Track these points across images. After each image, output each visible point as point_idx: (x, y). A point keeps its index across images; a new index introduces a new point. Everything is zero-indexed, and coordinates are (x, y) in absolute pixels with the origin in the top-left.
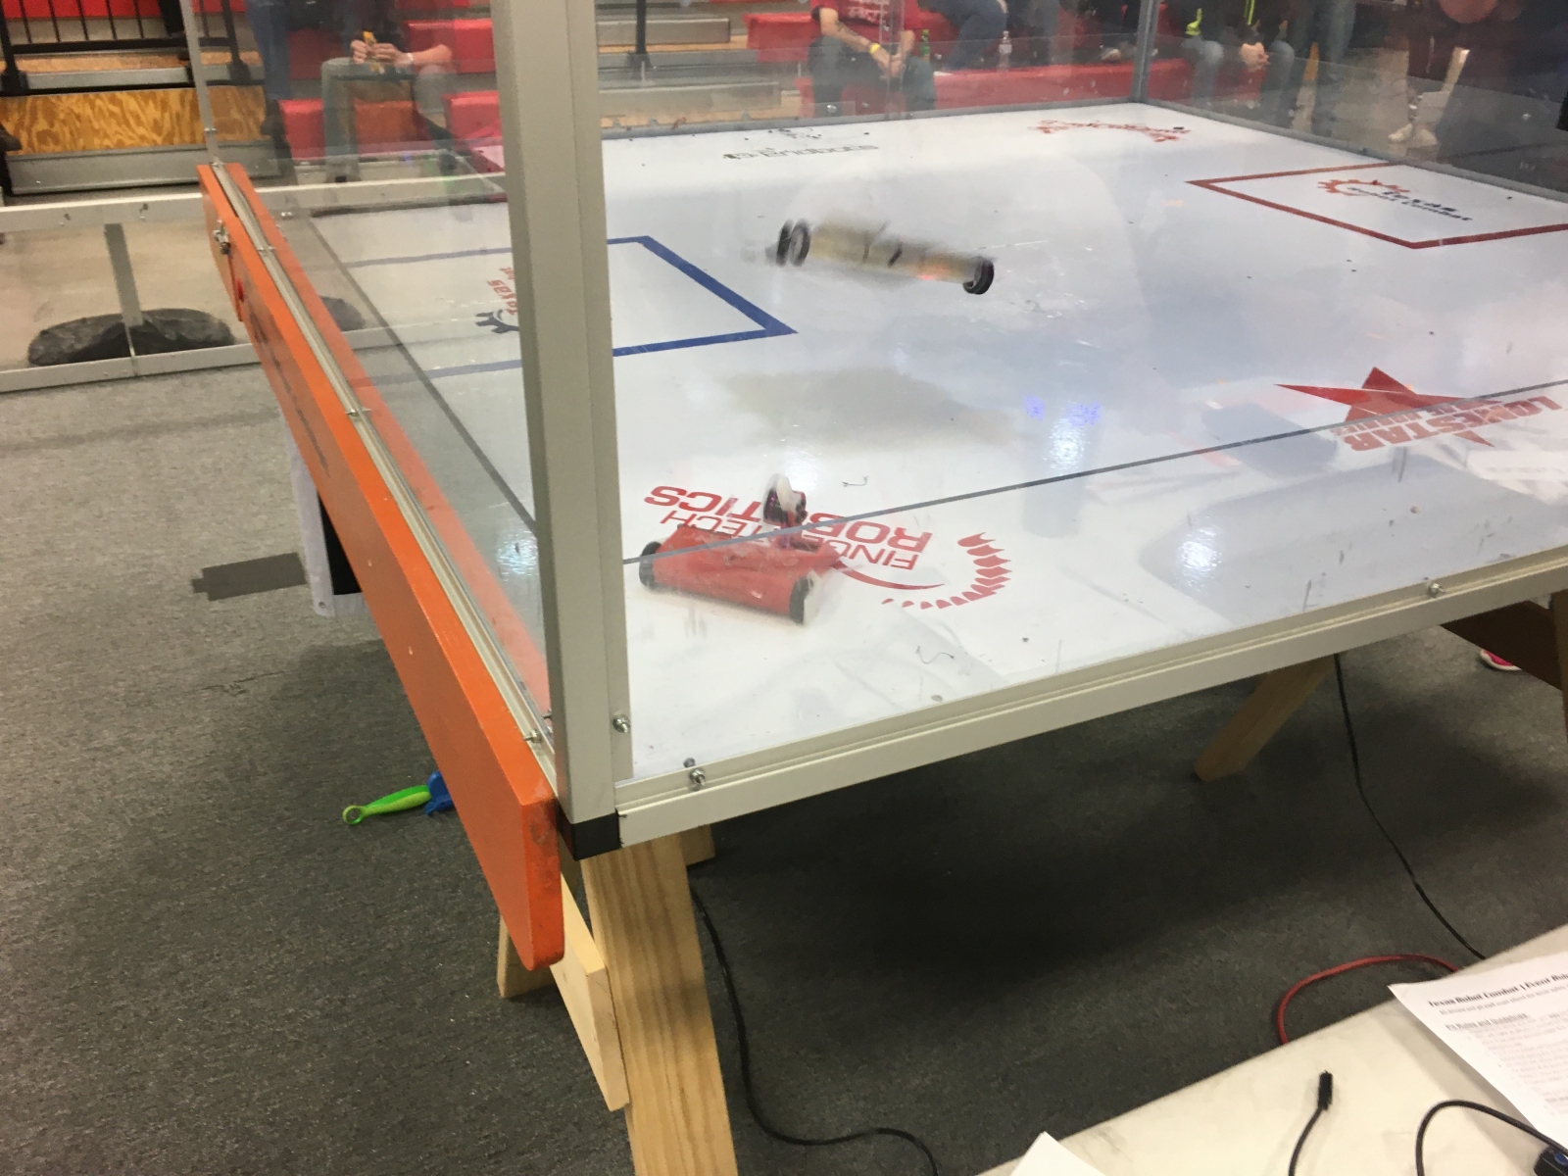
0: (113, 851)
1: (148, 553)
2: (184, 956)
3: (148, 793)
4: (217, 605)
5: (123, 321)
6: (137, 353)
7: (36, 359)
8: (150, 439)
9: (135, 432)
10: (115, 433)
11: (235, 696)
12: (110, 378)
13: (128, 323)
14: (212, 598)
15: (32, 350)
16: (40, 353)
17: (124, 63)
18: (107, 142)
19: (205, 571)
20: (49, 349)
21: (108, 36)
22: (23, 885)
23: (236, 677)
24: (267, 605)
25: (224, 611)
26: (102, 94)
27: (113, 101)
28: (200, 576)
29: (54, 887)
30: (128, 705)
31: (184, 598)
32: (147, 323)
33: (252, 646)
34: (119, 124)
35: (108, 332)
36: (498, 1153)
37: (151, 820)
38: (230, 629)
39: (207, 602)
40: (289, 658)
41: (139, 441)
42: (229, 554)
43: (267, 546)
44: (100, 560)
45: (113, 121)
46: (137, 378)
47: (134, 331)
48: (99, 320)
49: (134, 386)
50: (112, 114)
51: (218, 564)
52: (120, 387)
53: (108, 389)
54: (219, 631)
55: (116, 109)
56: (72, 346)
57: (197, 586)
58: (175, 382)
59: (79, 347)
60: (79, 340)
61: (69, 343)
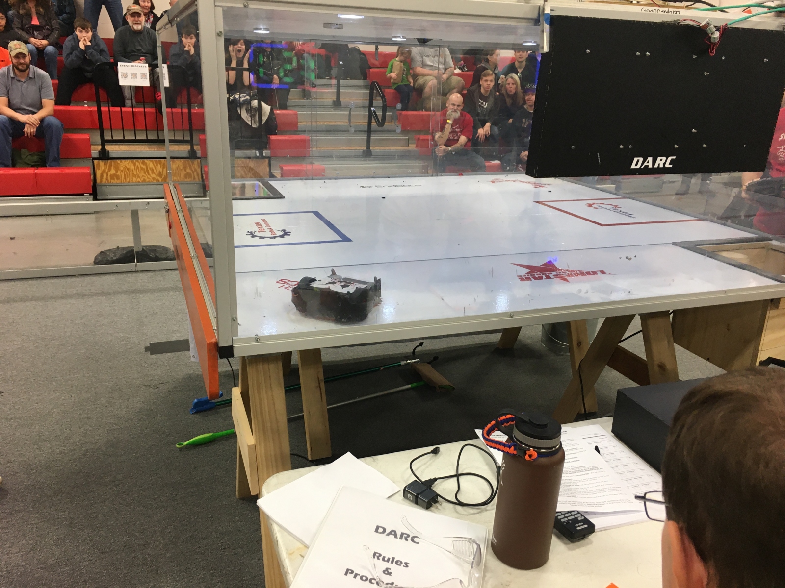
0: (99, 439)
1: (129, 336)
2: (119, 476)
3: (115, 421)
4: (154, 356)
5: (134, 249)
6: (137, 262)
7: (97, 262)
8: (138, 295)
9: (132, 292)
10: (125, 292)
11: (154, 389)
12: (125, 271)
13: (136, 250)
14: (151, 354)
15: (96, 258)
16: (99, 260)
17: (149, 148)
18: (139, 180)
19: (150, 344)
20: (103, 259)
21: (144, 137)
22: (63, 448)
23: (156, 382)
24: (173, 358)
25: (156, 359)
26: (139, 160)
27: (144, 163)
28: (149, 346)
29: (74, 450)
30: (112, 390)
31: (140, 353)
32: (143, 249)
33: (164, 372)
34: (145, 173)
35: (127, 253)
36: (224, 549)
37: (114, 429)
38: (157, 366)
39: (150, 355)
40: (178, 377)
41: (134, 295)
42: (161, 338)
43: (177, 336)
44: (110, 338)
45: (142, 172)
46: (136, 271)
47: (137, 253)
48: (124, 249)
49: (135, 275)
50: (142, 168)
51: (156, 342)
52: (129, 275)
53: (124, 275)
54: (152, 366)
55: (144, 167)
56: (112, 258)
57: (147, 349)
58: (151, 274)
59: (115, 258)
60: (115, 256)
61: (111, 256)
